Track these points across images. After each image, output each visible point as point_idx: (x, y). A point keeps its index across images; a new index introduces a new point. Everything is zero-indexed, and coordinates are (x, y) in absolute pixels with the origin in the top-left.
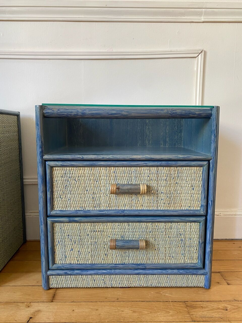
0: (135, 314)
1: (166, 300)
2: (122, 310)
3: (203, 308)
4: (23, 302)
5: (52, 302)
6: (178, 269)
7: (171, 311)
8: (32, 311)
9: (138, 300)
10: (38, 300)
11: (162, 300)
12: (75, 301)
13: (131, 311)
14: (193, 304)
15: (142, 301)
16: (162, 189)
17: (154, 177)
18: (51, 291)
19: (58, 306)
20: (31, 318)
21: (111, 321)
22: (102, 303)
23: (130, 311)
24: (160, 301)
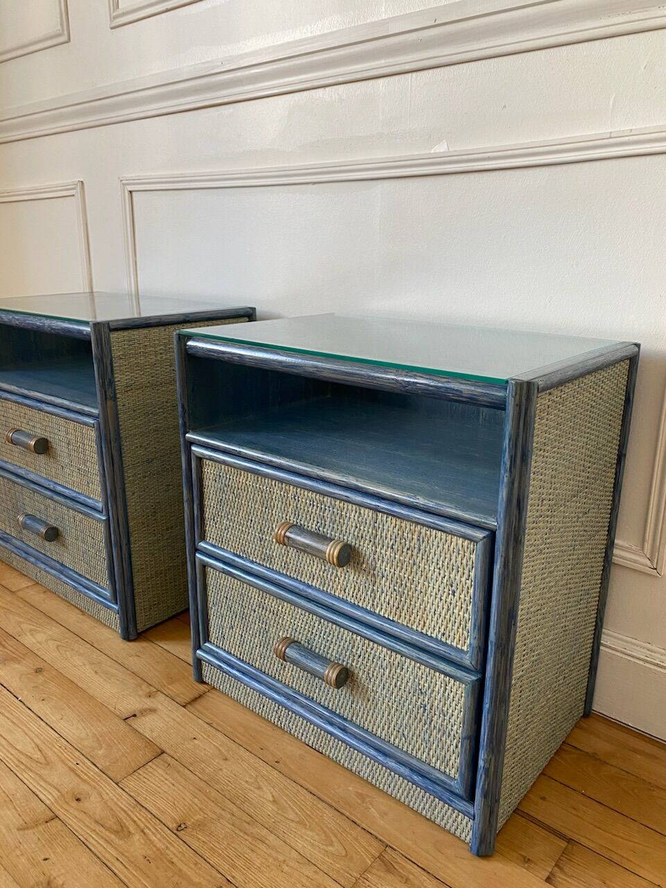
0: (271, 807)
1: (357, 818)
2: (261, 784)
3: (406, 882)
4: (150, 685)
5: (184, 707)
6: (411, 770)
7: (336, 844)
8: (147, 706)
9: (308, 786)
10: (170, 692)
11: (347, 814)
12: (214, 725)
13: (273, 796)
14: (397, 863)
15: (311, 793)
16: (382, 566)
17: (367, 531)
18: (202, 688)
19: (183, 719)
20: (135, 716)
21: (222, 791)
22: (248, 753)
23: (270, 795)
24: (342, 814)
